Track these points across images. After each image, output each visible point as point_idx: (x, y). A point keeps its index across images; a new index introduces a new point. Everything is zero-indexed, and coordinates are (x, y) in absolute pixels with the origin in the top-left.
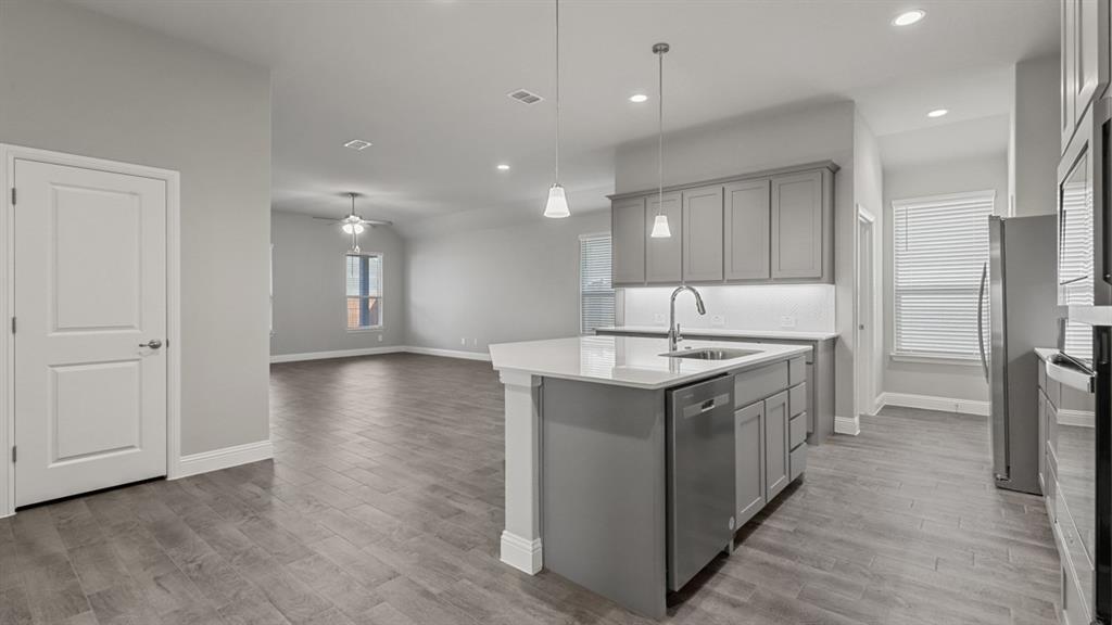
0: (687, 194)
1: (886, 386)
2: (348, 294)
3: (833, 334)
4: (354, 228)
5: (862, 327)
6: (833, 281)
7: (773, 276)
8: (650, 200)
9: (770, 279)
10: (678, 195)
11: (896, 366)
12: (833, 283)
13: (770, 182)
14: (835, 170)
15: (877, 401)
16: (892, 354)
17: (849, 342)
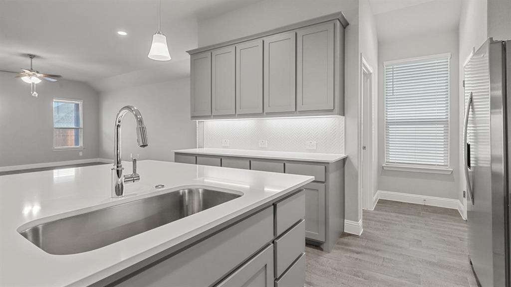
0: (239, 47)
1: (380, 186)
2: (54, 126)
3: (343, 155)
4: (32, 80)
5: (364, 148)
6: (343, 113)
7: (298, 110)
8: (215, 53)
9: (296, 111)
10: (232, 48)
11: (386, 172)
12: (344, 115)
13: (296, 34)
14: (345, 25)
15: (374, 198)
16: (383, 165)
17: (354, 161)
